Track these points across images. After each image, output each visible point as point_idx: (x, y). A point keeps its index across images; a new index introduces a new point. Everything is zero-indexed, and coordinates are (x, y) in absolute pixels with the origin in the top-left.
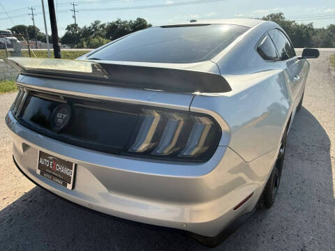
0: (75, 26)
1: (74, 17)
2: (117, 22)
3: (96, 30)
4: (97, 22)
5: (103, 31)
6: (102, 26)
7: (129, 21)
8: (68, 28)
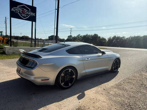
0: (71, 36)
1: (71, 33)
2: (86, 35)
3: (78, 38)
4: (79, 35)
5: (81, 38)
6: (81, 36)
7: (91, 35)
8: (69, 37)
